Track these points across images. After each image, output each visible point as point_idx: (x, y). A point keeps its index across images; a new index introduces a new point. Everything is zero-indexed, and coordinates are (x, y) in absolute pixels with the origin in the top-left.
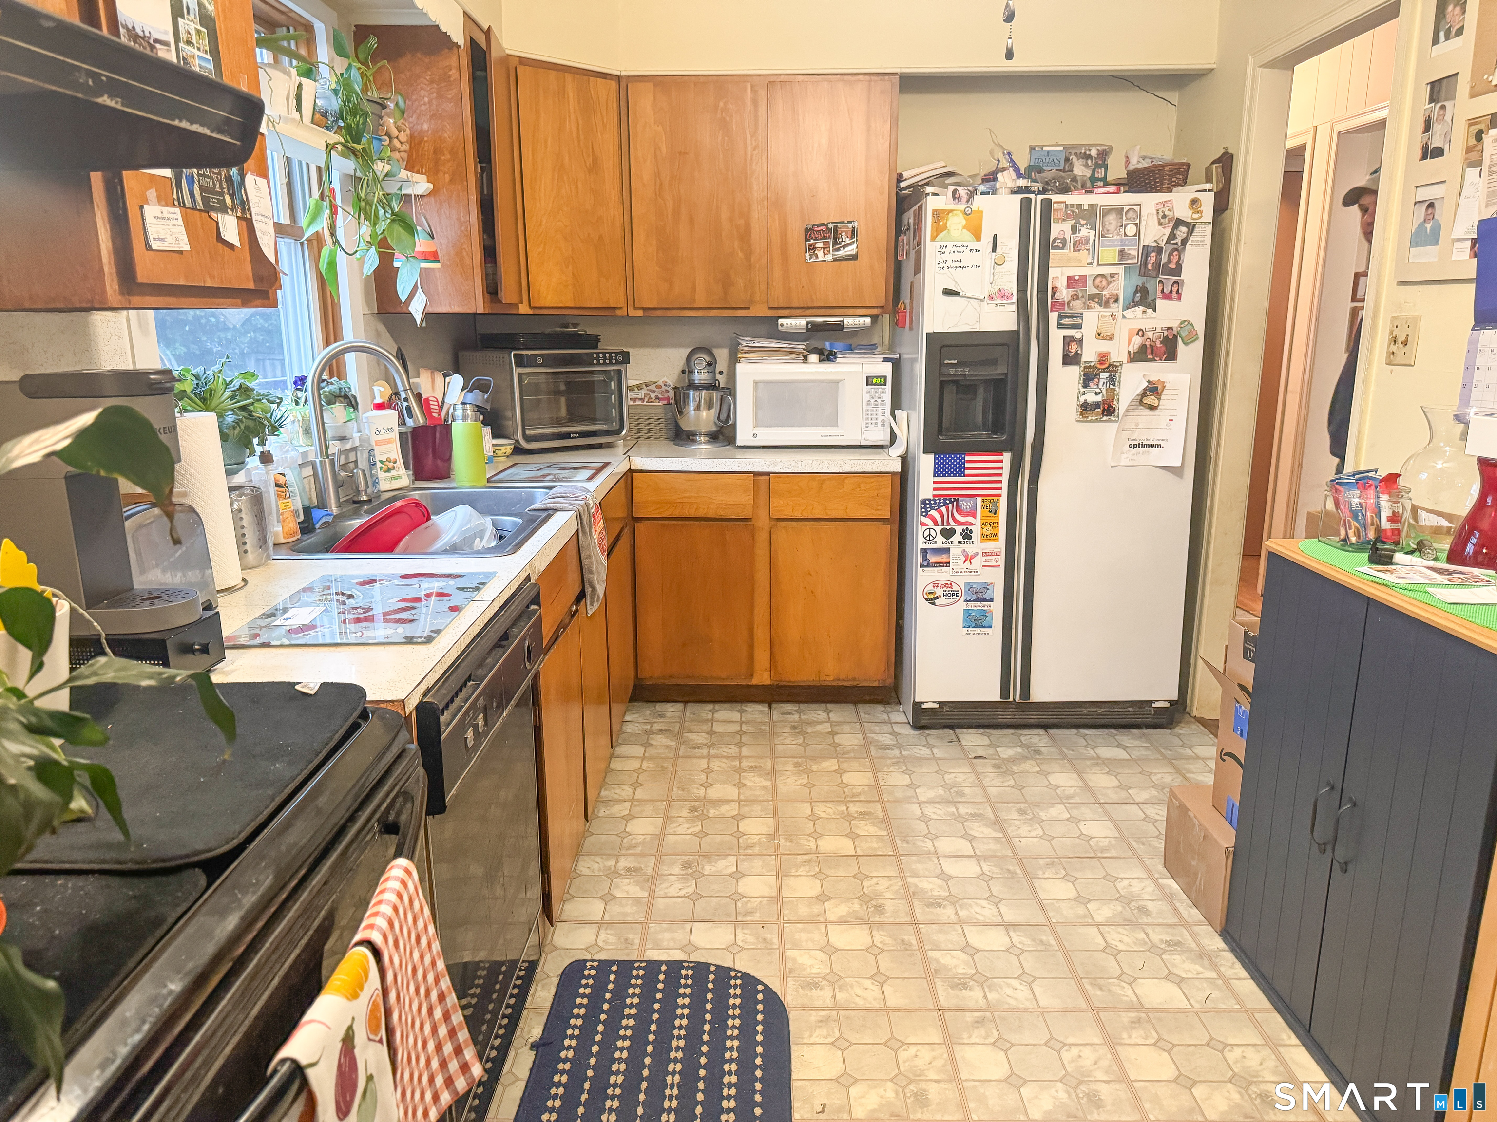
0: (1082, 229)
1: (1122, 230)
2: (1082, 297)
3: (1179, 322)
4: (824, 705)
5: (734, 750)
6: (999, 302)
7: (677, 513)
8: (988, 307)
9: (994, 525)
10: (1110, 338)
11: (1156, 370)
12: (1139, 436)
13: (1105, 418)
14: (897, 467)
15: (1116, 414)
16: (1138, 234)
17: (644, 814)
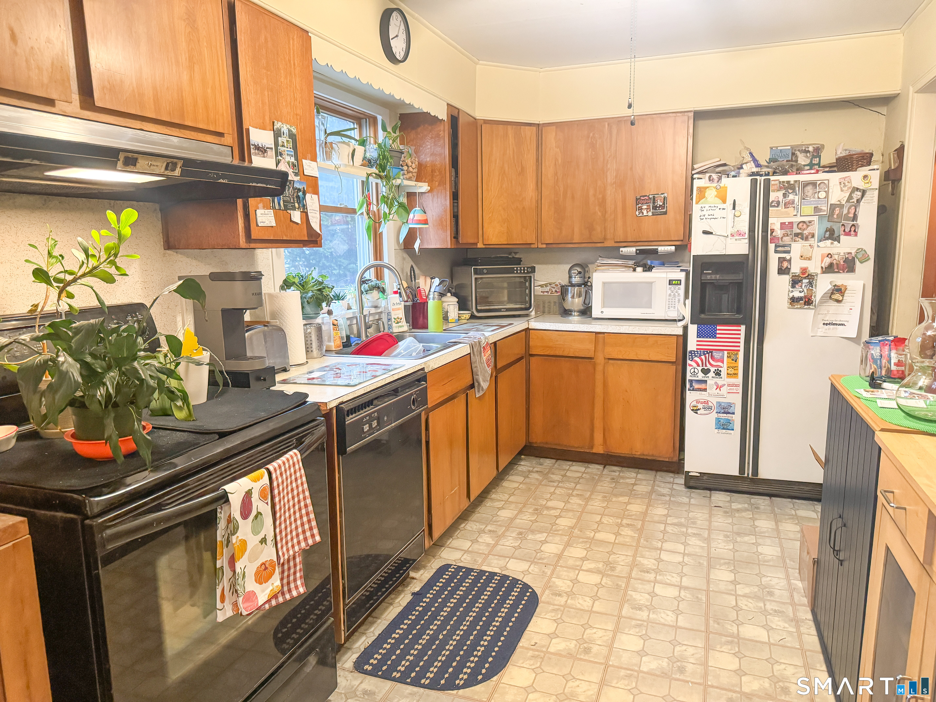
0: (790, 195)
1: (816, 195)
2: (791, 234)
3: (856, 249)
4: (637, 470)
5: (573, 485)
6: (737, 238)
7: (552, 353)
8: (730, 240)
9: (735, 368)
10: (809, 259)
11: (840, 279)
12: (829, 318)
13: (806, 307)
14: (680, 332)
15: (814, 304)
16: (827, 197)
17: (510, 508)
